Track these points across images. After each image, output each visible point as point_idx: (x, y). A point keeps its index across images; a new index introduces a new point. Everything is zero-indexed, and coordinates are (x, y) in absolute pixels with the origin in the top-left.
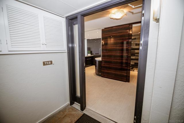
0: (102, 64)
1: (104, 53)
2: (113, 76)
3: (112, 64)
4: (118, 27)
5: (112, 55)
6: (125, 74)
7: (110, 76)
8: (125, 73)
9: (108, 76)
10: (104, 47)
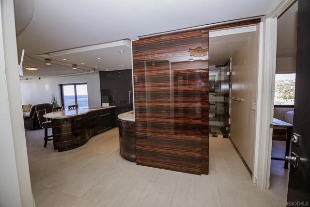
0: (137, 129)
1: (140, 102)
2: (167, 161)
3: (163, 129)
4: (174, 36)
5: (162, 106)
6: (198, 155)
7: (159, 160)
8: (196, 152)
9: (153, 161)
10: (139, 87)
